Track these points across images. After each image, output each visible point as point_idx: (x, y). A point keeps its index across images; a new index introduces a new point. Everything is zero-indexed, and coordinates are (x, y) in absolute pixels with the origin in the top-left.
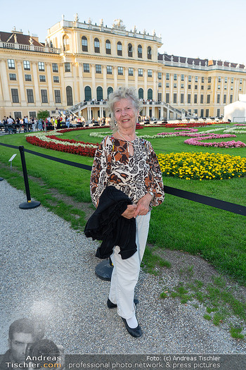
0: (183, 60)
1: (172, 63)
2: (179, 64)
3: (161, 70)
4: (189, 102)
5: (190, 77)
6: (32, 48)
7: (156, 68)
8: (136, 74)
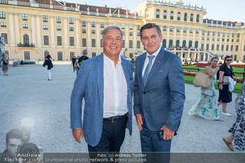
0: (220, 23)
1: (212, 25)
2: (217, 25)
3: (205, 29)
4: (222, 50)
5: (224, 33)
6: (127, 16)
7: (201, 28)
8: (188, 31)
